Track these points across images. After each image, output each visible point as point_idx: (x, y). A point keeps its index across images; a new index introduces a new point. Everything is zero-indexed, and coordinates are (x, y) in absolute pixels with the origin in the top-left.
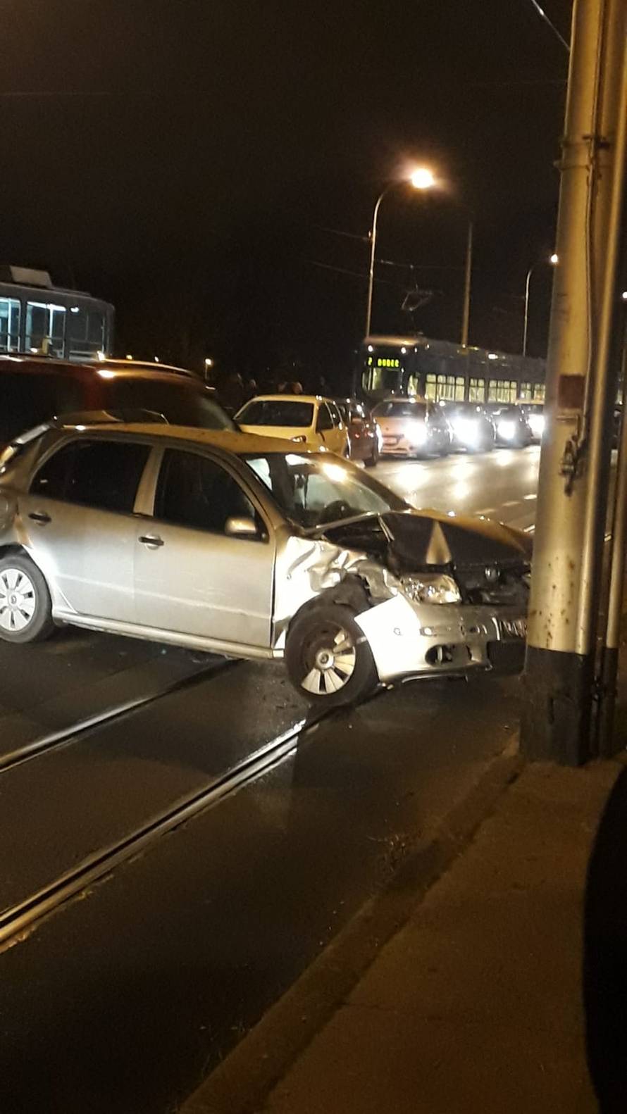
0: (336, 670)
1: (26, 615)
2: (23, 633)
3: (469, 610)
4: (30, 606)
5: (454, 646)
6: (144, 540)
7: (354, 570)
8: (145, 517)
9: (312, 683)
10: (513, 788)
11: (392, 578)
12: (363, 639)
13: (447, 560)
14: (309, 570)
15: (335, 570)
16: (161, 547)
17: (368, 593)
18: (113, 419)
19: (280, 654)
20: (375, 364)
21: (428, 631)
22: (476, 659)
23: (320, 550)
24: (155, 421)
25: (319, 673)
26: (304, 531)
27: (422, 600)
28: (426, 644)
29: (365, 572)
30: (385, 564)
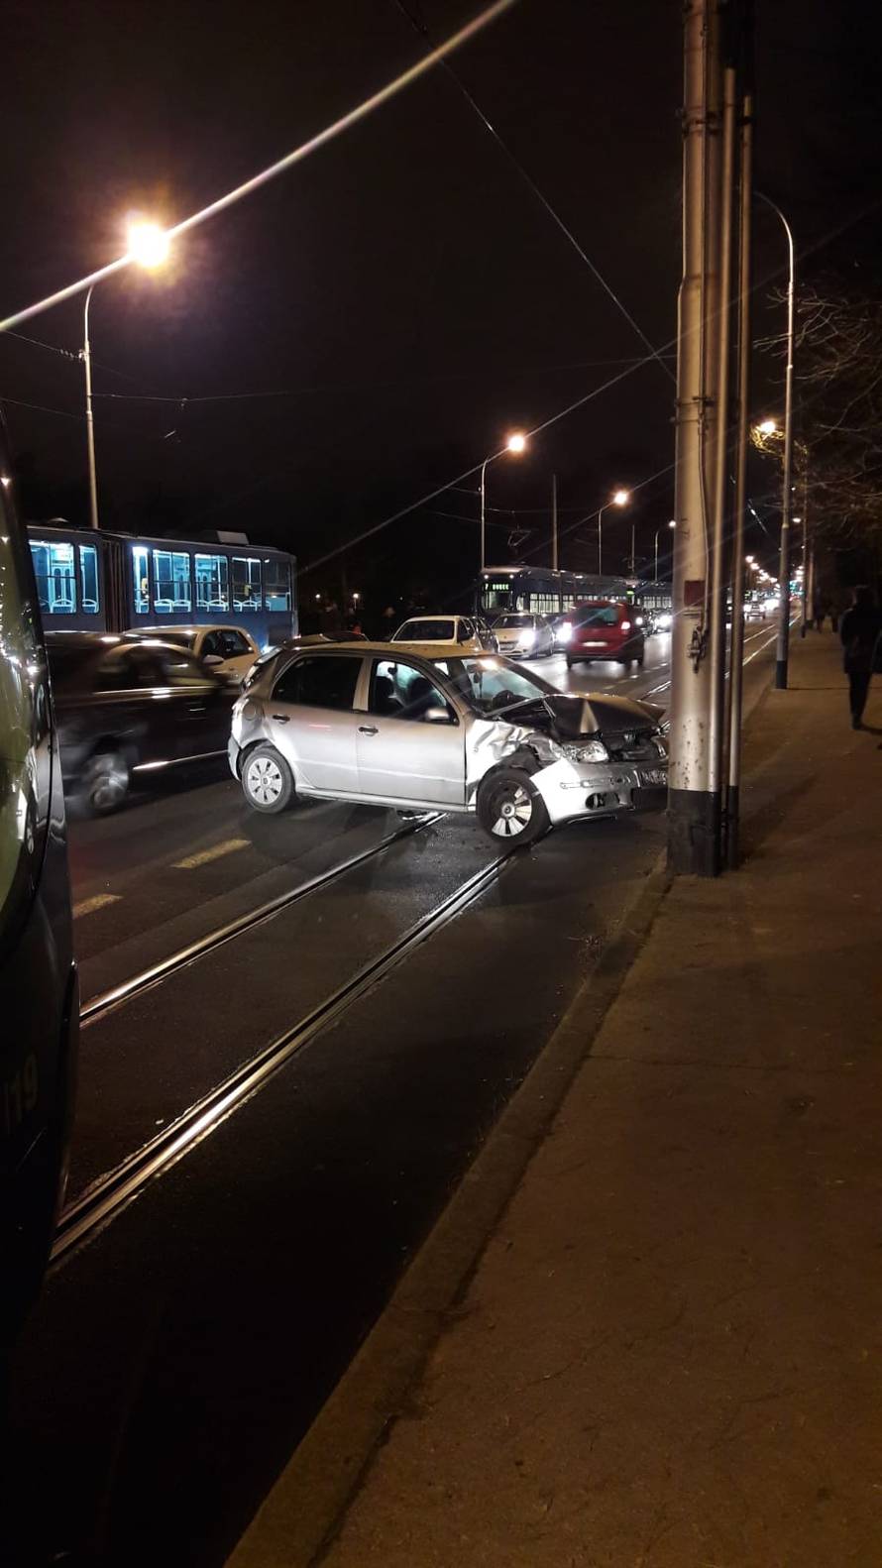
0: (518, 818)
1: (276, 792)
2: (274, 805)
3: (616, 765)
4: (278, 785)
5: (605, 794)
6: (362, 729)
7: (526, 741)
8: (361, 712)
9: (499, 828)
10: (670, 895)
11: (556, 746)
12: (537, 793)
13: (596, 729)
14: (491, 744)
15: (511, 743)
16: (376, 734)
17: (537, 758)
18: (328, 640)
19: (473, 809)
20: (490, 589)
21: (586, 784)
22: (623, 802)
23: (501, 729)
24: (359, 640)
25: (504, 822)
26: (485, 715)
27: (579, 760)
28: (585, 794)
29: (533, 742)
30: (549, 736)
